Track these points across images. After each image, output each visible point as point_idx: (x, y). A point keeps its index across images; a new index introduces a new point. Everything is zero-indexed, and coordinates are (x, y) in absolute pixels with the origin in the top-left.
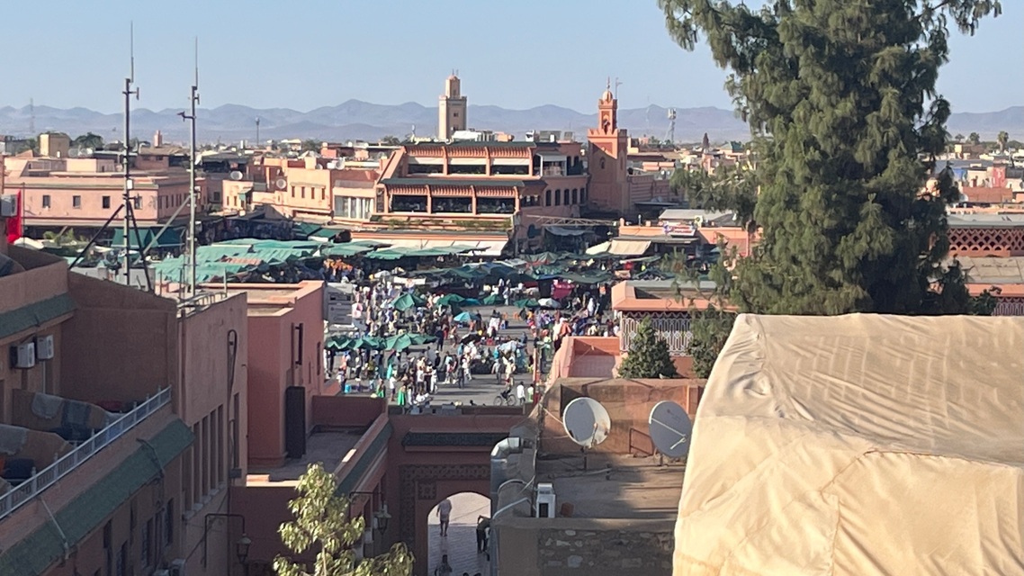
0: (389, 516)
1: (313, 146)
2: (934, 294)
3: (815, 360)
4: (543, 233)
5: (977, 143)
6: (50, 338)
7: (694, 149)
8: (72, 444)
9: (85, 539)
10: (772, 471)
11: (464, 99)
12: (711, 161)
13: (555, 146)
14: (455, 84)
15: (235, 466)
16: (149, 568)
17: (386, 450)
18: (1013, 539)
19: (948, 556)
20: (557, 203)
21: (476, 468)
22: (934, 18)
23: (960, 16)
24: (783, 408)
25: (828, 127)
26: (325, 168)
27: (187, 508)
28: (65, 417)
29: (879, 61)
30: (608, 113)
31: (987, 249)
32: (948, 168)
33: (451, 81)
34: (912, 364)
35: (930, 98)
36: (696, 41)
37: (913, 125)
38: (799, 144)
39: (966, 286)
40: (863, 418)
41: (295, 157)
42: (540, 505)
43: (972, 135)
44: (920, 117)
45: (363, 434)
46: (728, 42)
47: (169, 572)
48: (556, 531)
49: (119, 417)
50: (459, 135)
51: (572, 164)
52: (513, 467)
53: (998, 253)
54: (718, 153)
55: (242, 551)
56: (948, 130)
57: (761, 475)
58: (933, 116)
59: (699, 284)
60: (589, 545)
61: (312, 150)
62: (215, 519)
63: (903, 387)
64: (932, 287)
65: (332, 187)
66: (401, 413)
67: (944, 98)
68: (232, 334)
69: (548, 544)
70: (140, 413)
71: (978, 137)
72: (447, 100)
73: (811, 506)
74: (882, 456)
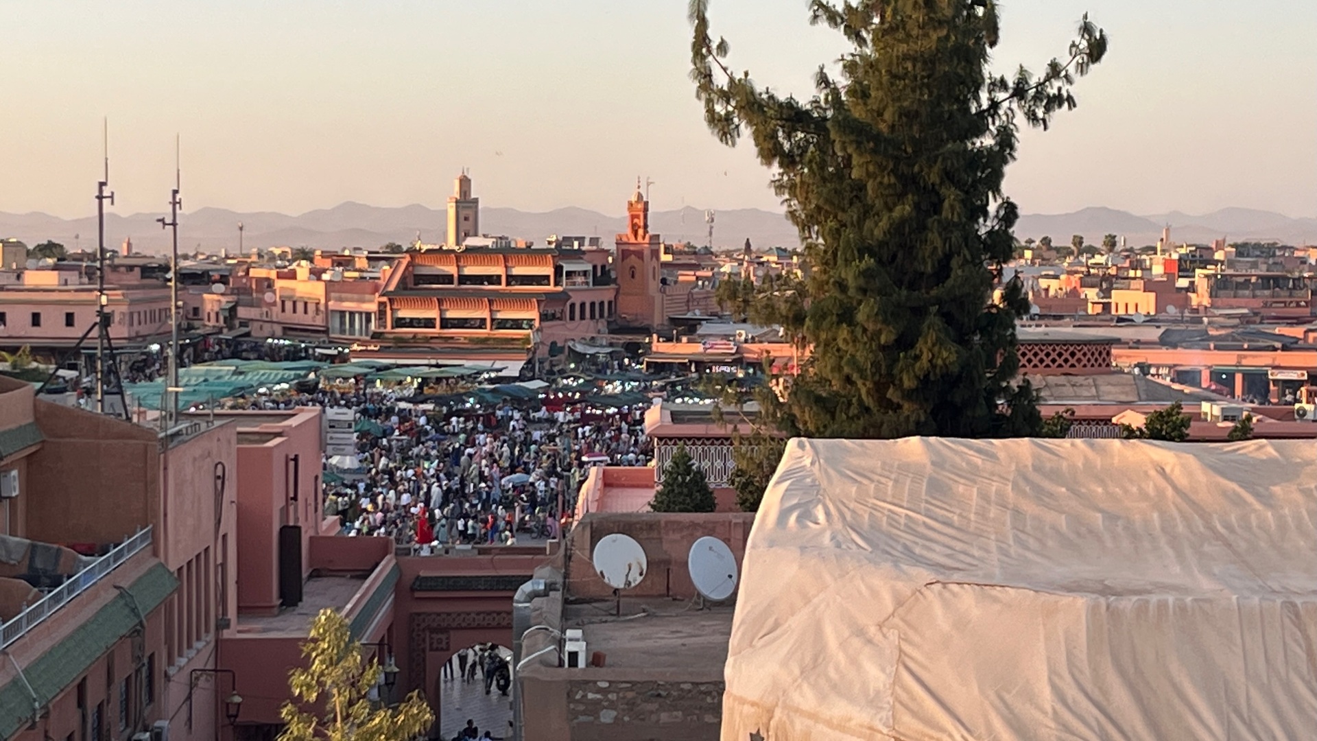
0: (397, 670)
1: (306, 255)
2: (1003, 416)
3: (873, 486)
4: (567, 350)
5: (1050, 248)
6: (14, 473)
7: (735, 256)
8: (42, 591)
9: (58, 698)
10: (828, 605)
11: (476, 201)
12: (754, 269)
13: (578, 255)
14: (465, 182)
15: (223, 614)
16: (129, 731)
17: (393, 596)
18: (1081, 672)
19: (1014, 692)
20: (582, 317)
21: (495, 615)
22: (1001, 112)
23: (1029, 110)
24: (840, 538)
25: (884, 233)
26: (319, 279)
27: (170, 662)
28: (32, 560)
29: (940, 159)
30: (638, 217)
31: (1060, 366)
32: (1016, 277)
33: (461, 181)
34: (975, 490)
35: (995, 201)
36: (739, 135)
37: (978, 230)
38: (853, 251)
39: (1037, 407)
40: (924, 547)
41: (285, 267)
42: (570, 654)
43: (1045, 239)
44: (985, 221)
45: (366, 577)
46: (774, 136)
47: (151, 736)
48: (587, 682)
49: (94, 561)
50: (471, 242)
51: (599, 274)
52: (538, 612)
53: (1072, 370)
54: (762, 260)
55: (232, 711)
56: (1015, 236)
57: (815, 609)
58: (1000, 220)
59: (742, 407)
60: (624, 698)
61: (303, 259)
62: (201, 675)
63: (964, 514)
64: (1000, 407)
65: (327, 300)
66: (409, 554)
67: (1012, 200)
68: (220, 467)
69: (578, 697)
70: (117, 556)
71: (1050, 241)
72: (457, 202)
73: (870, 641)
74: (945, 588)
